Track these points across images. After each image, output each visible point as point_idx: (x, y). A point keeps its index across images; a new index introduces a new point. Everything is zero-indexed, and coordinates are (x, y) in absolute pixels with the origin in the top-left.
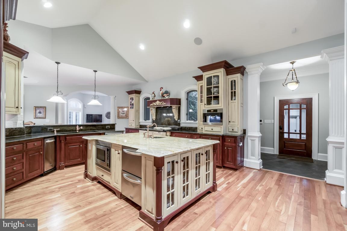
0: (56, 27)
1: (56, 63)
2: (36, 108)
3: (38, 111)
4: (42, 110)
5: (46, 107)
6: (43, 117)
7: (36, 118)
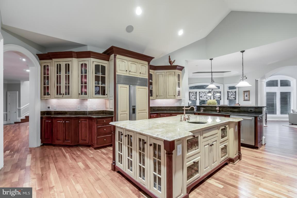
0: (211, 31)
1: (210, 59)
2: (244, 92)
3: (245, 95)
4: (247, 94)
5: (249, 91)
6: (248, 99)
7: (245, 100)
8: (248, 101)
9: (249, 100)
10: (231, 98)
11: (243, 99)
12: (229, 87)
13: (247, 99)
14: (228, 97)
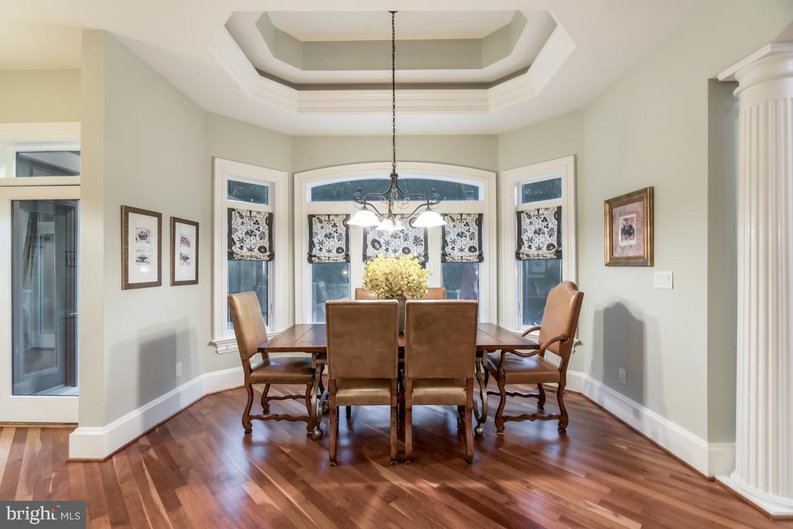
2: (613, 206)
3: (620, 223)
4: (633, 213)
5: (652, 189)
6: (641, 253)
7: (614, 262)
8: (644, 265)
9: (647, 261)
10: (533, 252)
11: (602, 256)
12: (526, 187)
13: (631, 254)
14: (520, 243)
